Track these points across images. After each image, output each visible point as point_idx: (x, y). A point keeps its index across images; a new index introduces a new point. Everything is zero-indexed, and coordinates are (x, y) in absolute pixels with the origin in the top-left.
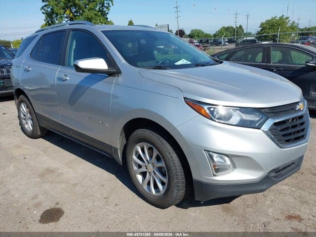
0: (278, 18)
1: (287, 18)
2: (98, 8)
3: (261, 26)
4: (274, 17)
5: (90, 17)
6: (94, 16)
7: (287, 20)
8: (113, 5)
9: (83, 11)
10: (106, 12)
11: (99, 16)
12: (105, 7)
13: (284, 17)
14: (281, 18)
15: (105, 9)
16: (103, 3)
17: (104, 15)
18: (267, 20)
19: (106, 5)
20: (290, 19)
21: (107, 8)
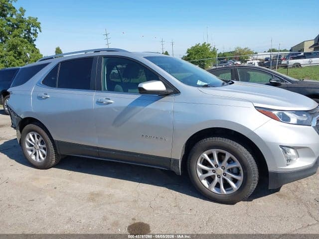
0: (201, 45)
1: (209, 45)
2: (24, 34)
3: (188, 52)
4: (197, 44)
5: (15, 44)
6: (20, 43)
7: (209, 47)
8: (41, 32)
9: (7, 38)
10: (33, 39)
11: (26, 43)
12: (31, 33)
13: (206, 44)
14: (204, 45)
15: (32, 36)
16: (29, 30)
17: (30, 42)
18: (193, 47)
19: (32, 31)
20: (211, 45)
21: (34, 34)
